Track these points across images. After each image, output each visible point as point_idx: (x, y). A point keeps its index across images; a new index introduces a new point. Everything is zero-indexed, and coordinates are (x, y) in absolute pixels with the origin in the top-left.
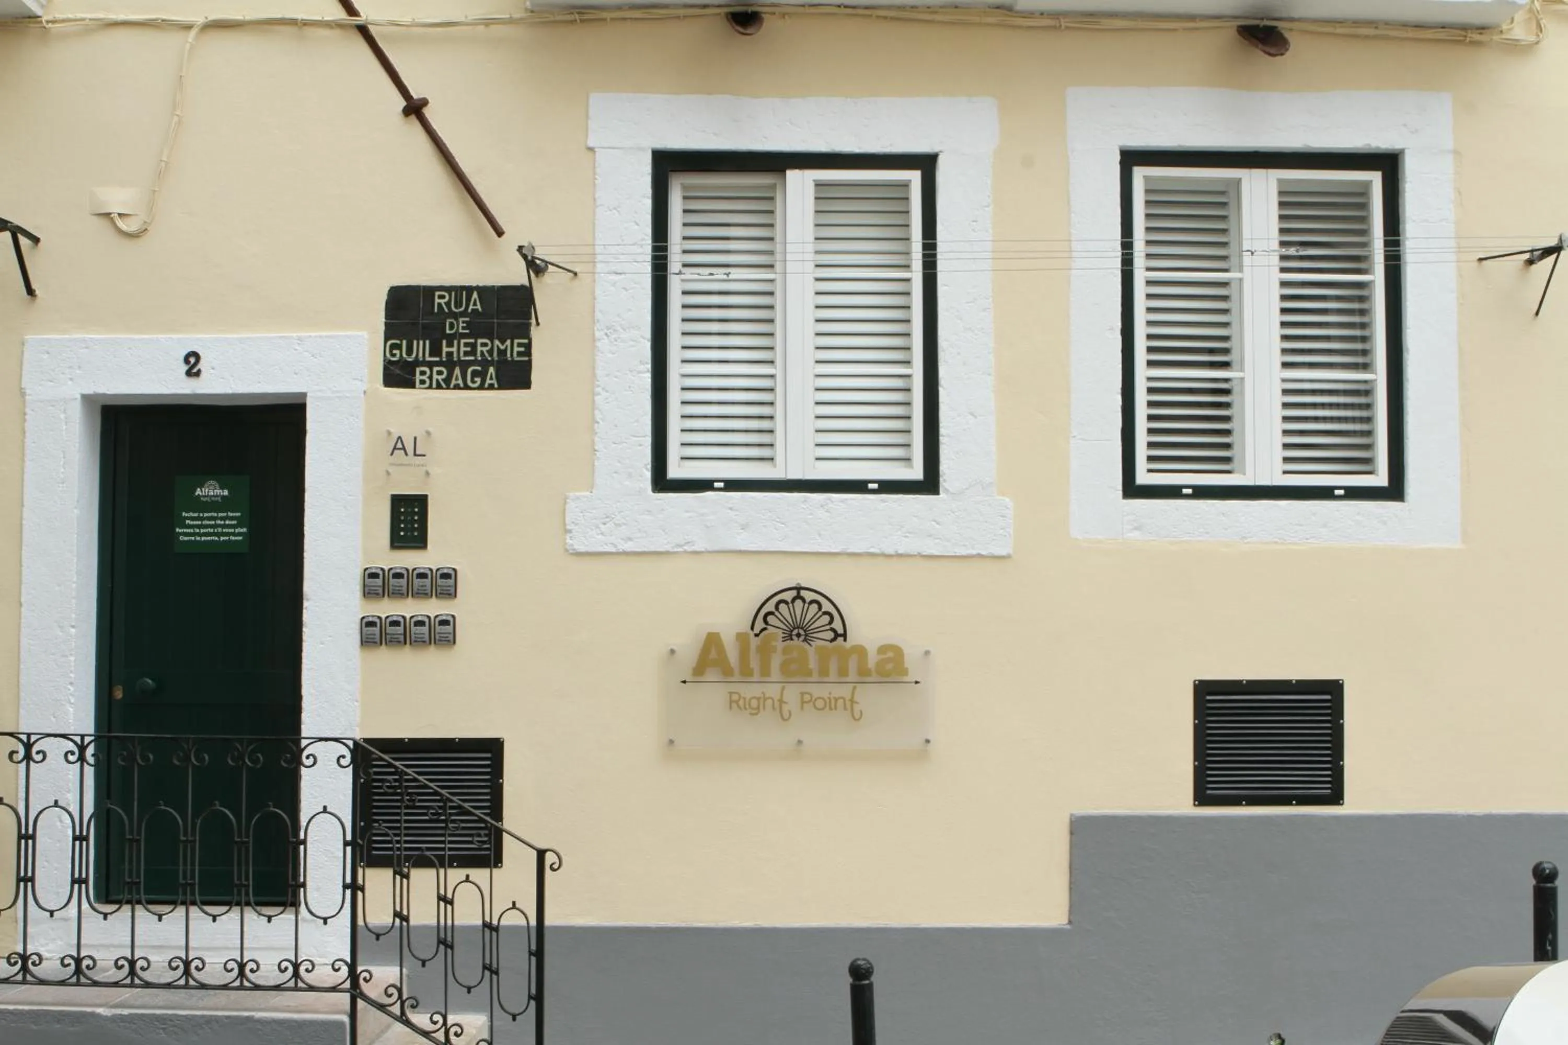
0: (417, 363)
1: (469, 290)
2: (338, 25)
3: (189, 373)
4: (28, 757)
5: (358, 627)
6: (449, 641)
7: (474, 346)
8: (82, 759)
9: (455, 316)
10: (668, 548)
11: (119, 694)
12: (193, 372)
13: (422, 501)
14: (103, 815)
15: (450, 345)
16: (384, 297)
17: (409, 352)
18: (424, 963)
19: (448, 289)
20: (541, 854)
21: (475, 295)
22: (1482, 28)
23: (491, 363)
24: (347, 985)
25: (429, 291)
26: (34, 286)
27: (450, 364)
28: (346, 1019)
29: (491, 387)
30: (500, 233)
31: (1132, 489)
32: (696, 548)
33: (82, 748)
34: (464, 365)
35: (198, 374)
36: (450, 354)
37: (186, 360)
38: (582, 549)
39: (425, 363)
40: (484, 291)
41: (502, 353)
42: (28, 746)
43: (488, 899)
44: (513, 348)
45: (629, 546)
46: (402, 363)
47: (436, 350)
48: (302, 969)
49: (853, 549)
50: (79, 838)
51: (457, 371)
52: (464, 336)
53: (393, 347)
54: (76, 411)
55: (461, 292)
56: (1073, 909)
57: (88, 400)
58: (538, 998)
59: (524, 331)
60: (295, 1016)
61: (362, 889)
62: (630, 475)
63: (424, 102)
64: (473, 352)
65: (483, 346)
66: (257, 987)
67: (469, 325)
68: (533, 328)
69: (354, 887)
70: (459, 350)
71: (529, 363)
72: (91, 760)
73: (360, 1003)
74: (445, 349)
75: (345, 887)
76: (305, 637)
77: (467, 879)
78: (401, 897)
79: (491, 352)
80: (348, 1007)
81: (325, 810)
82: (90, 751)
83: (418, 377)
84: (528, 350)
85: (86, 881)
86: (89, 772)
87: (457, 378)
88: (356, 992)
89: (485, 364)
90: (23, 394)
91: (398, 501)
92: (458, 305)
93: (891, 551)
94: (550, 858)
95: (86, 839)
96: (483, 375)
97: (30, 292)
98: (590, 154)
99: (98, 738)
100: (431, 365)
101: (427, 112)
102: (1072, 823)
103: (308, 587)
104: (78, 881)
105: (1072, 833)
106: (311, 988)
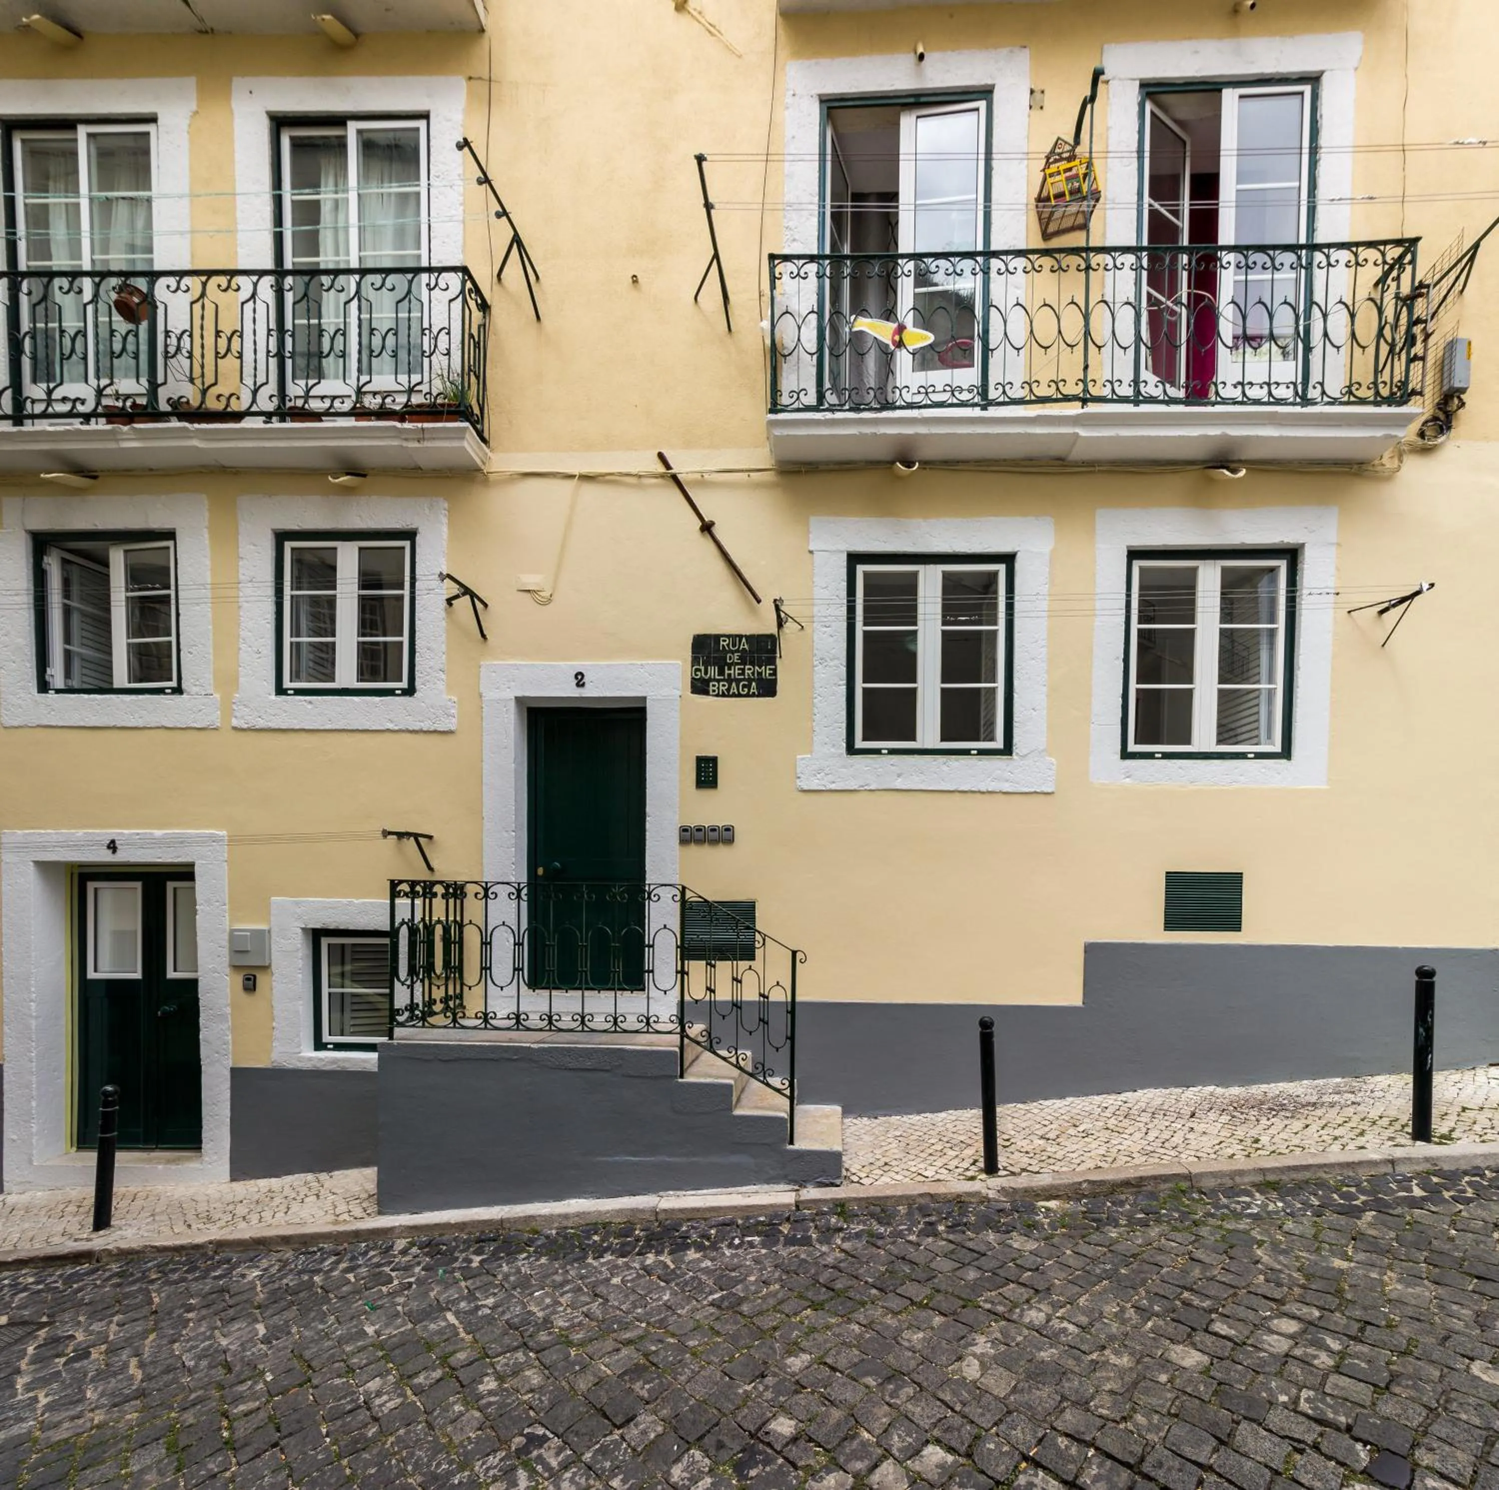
0: (710, 680)
1: (740, 637)
2: (662, 476)
3: (578, 685)
4: (486, 896)
5: (677, 832)
6: (730, 841)
7: (743, 670)
8: (519, 897)
9: (733, 652)
10: (856, 787)
11: (540, 871)
12: (580, 684)
13: (714, 760)
14: (533, 931)
15: (729, 669)
16: (691, 641)
17: (706, 673)
18: (724, 1017)
19: (728, 636)
20: (794, 953)
21: (744, 640)
22: (1361, 463)
23: (754, 680)
24: (678, 1030)
25: (717, 638)
26: (485, 632)
27: (730, 680)
28: (677, 1049)
29: (753, 695)
30: (759, 601)
31: (1126, 755)
32: (872, 787)
33: (519, 891)
34: (738, 681)
35: (583, 685)
36: (729, 675)
37: (576, 677)
38: (806, 788)
39: (715, 680)
40: (749, 638)
41: (760, 674)
42: (486, 890)
43: (762, 981)
44: (766, 671)
45: (833, 787)
46: (702, 680)
47: (721, 672)
48: (651, 1020)
49: (961, 789)
50: (518, 944)
51: (734, 685)
52: (737, 664)
53: (697, 670)
54: (512, 705)
55: (736, 638)
56: (1085, 995)
57: (519, 700)
58: (792, 1038)
59: (772, 661)
60: (648, 1048)
61: (687, 974)
62: (834, 746)
63: (712, 524)
64: (743, 674)
65: (749, 670)
66: (625, 1031)
67: (740, 658)
68: (778, 660)
69: (683, 973)
70: (735, 672)
71: (776, 680)
72: (525, 898)
73: (686, 1041)
74: (727, 672)
75: (677, 972)
76: (647, 837)
77: (750, 968)
78: (711, 978)
79: (753, 674)
80: (678, 1043)
81: (665, 927)
82: (525, 891)
83: (711, 688)
84: (775, 672)
85: (522, 969)
86: (524, 905)
87: (734, 689)
88: (683, 1034)
89: (750, 680)
90: (481, 696)
91: (700, 760)
92: (734, 646)
93: (983, 789)
94: (799, 956)
95: (522, 944)
96: (749, 687)
97: (483, 636)
98: (810, 555)
99: (529, 884)
100: (718, 681)
101: (716, 530)
102: (1086, 947)
103: (648, 809)
104: (517, 969)
105: (1085, 952)
106: (658, 1032)
